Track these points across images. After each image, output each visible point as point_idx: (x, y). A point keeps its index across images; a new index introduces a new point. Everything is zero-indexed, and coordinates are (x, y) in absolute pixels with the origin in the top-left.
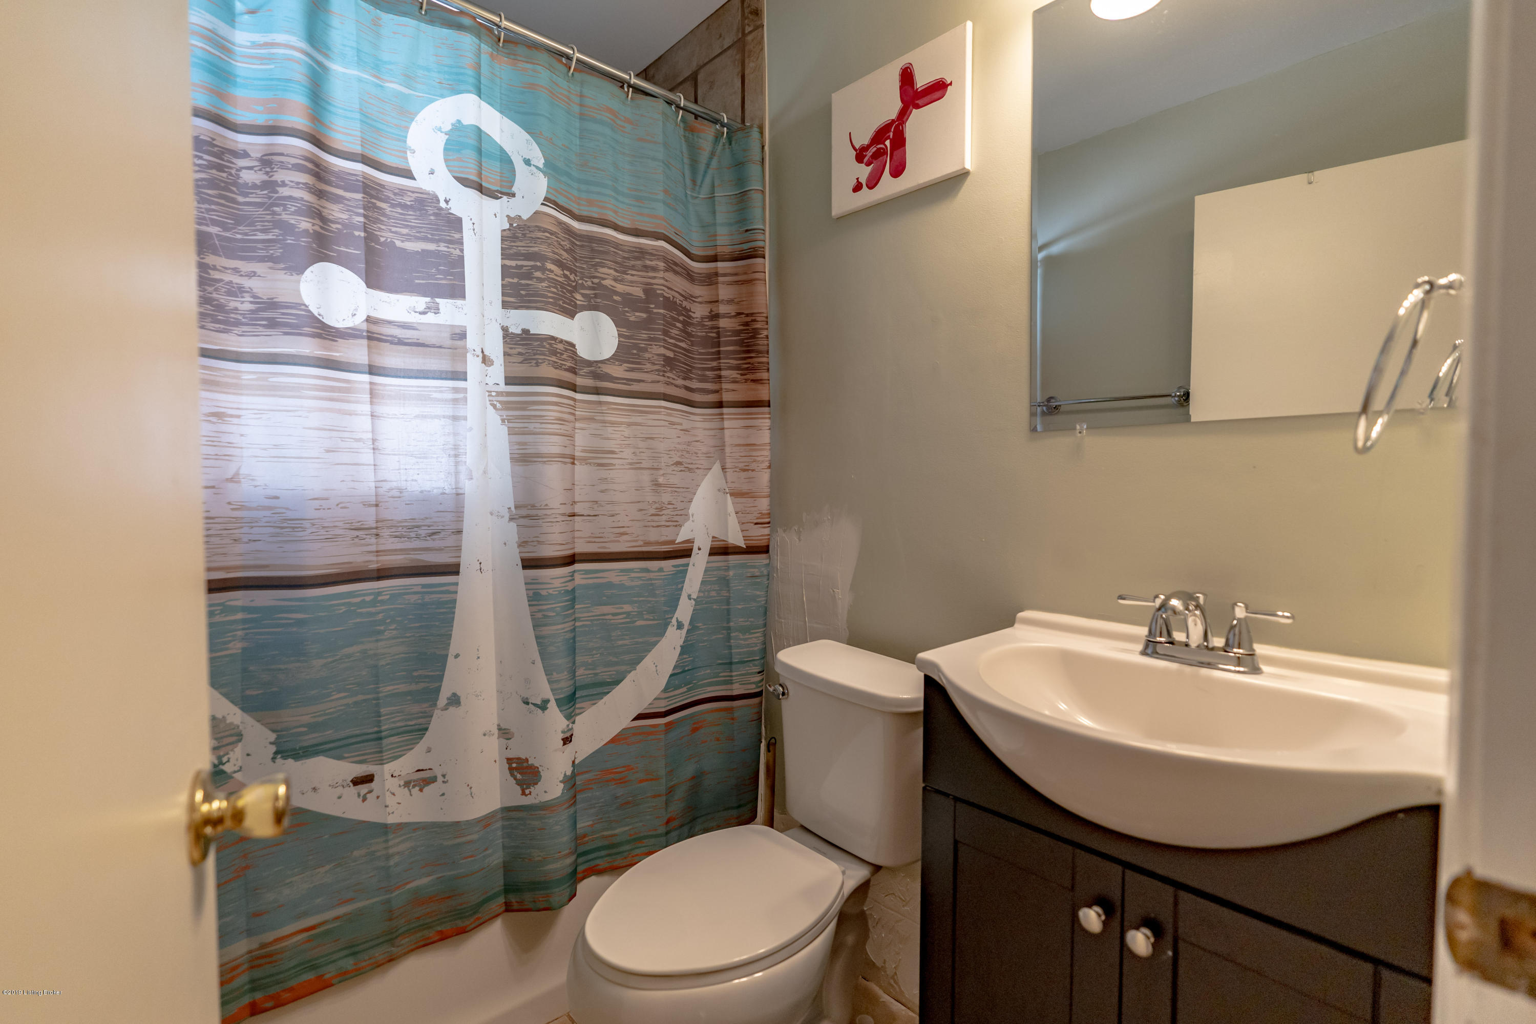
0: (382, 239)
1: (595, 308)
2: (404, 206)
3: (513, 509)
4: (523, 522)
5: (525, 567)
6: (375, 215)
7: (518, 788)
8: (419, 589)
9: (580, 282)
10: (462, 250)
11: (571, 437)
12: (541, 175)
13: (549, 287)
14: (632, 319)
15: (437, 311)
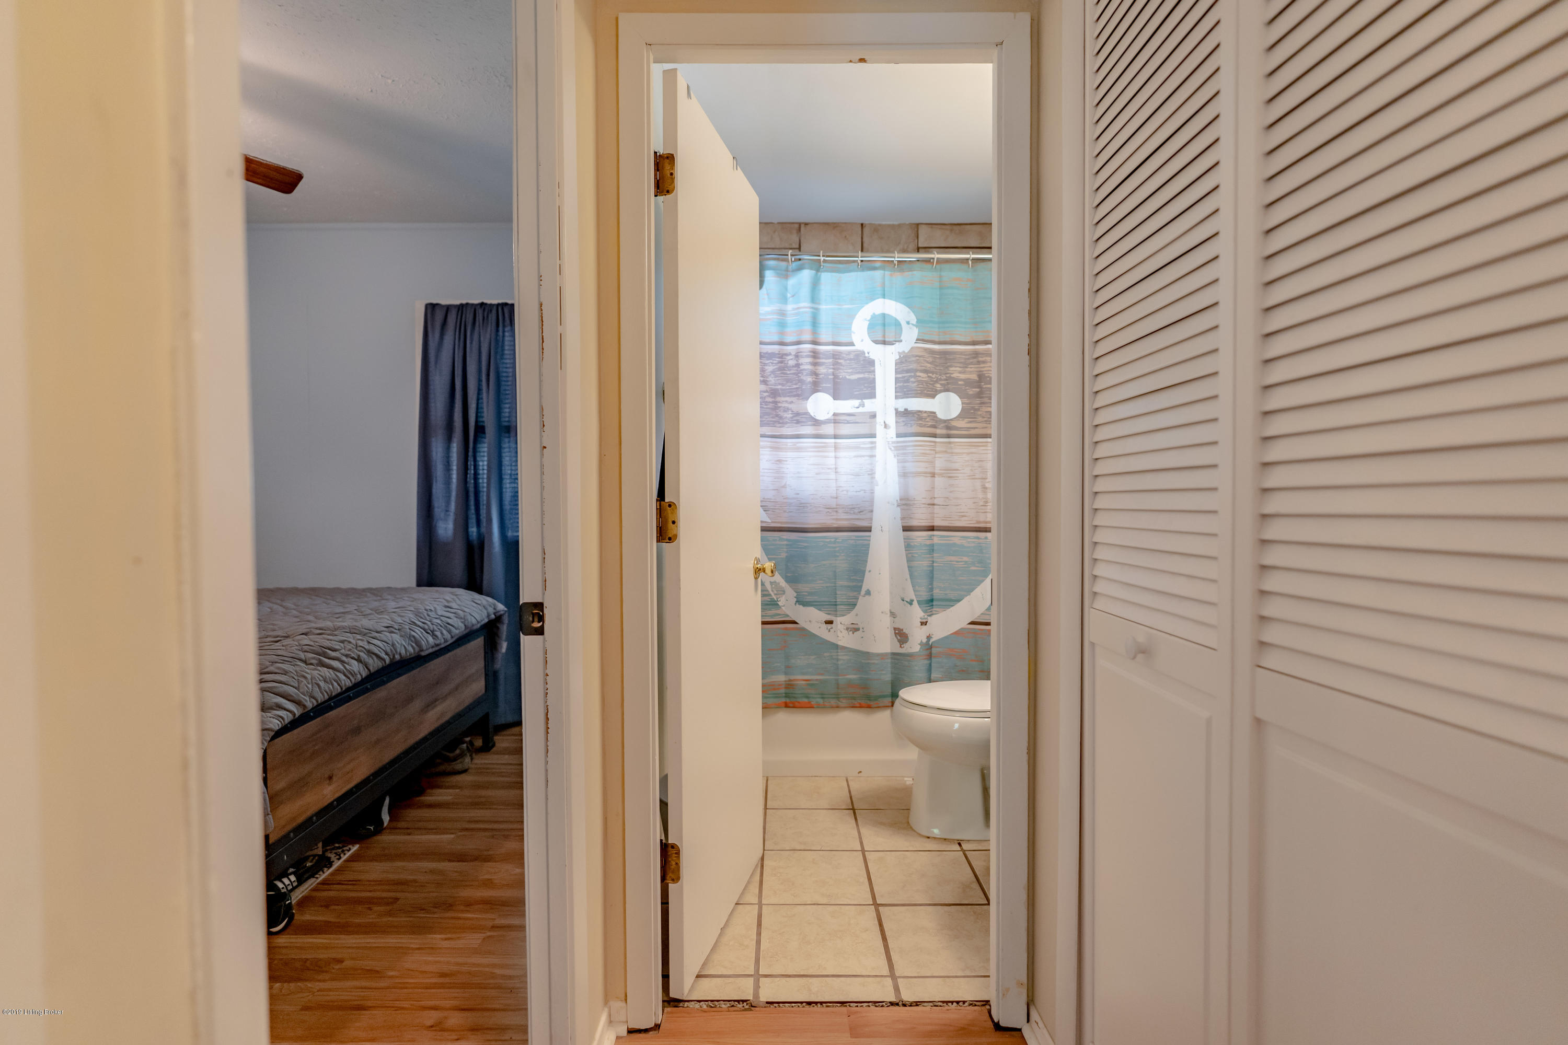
0: (841, 377)
1: (947, 390)
2: (850, 359)
3: (899, 501)
4: (905, 507)
5: (903, 531)
6: (838, 367)
7: (898, 643)
8: (854, 538)
9: (939, 377)
10: (875, 375)
11: (932, 462)
12: (915, 328)
13: (918, 385)
14: (971, 393)
15: (863, 405)
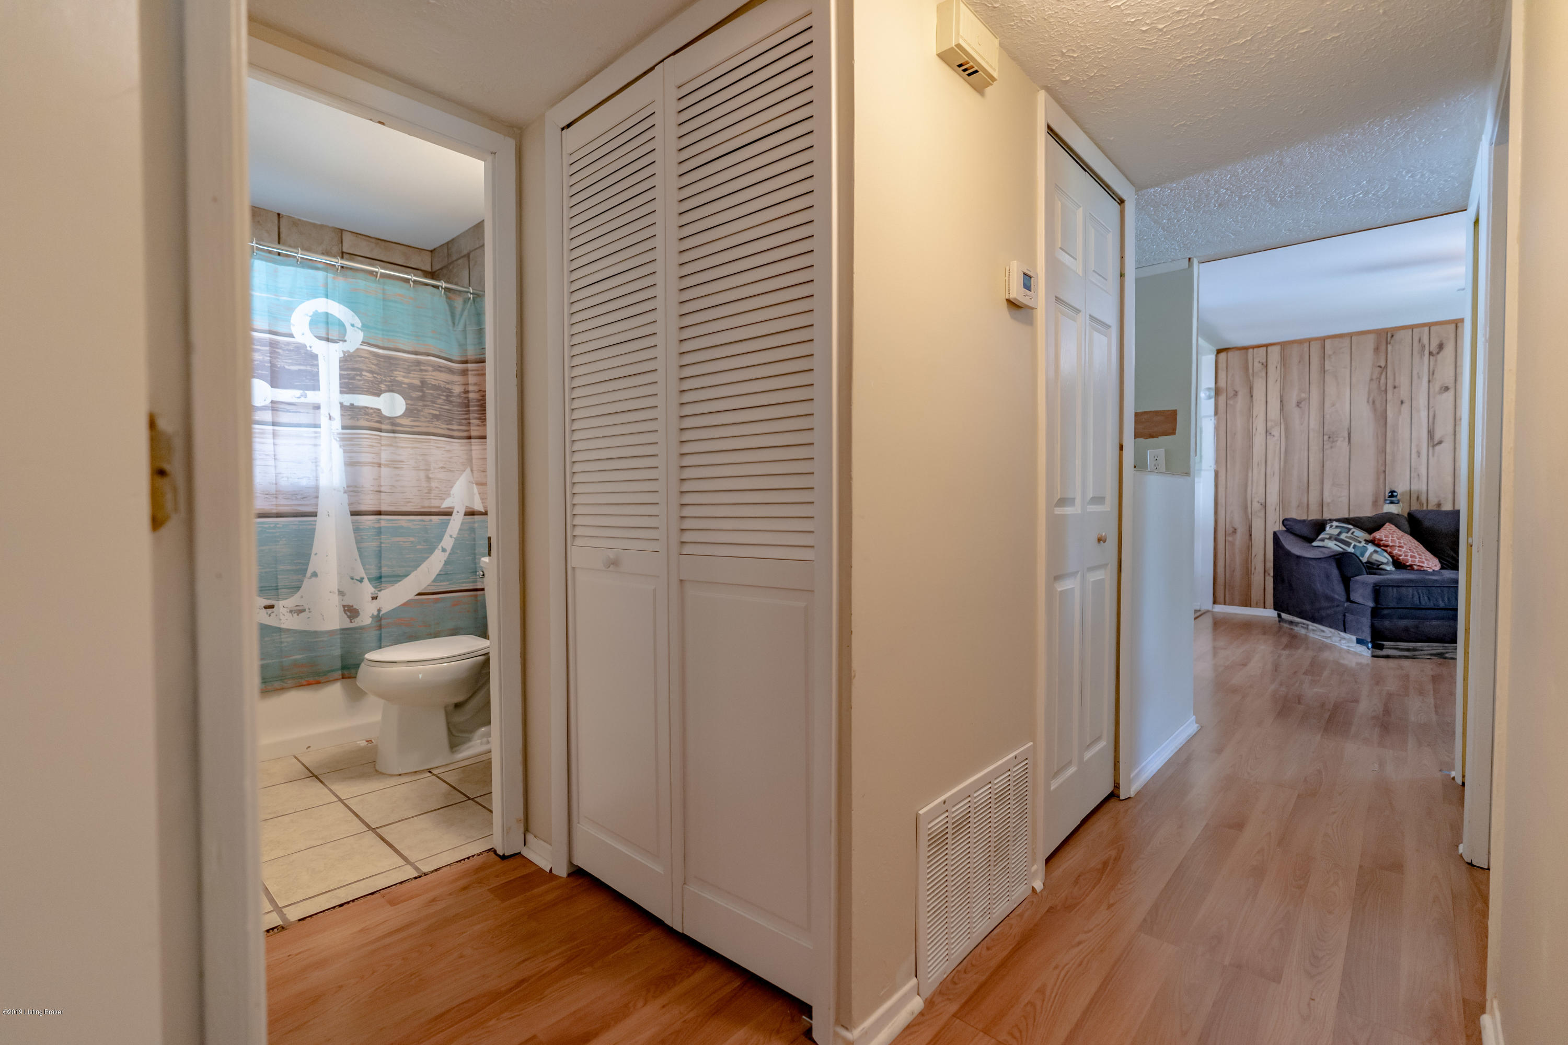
0: (279, 366)
1: (392, 391)
2: (290, 350)
3: (346, 488)
4: (351, 494)
5: (351, 515)
6: (275, 356)
7: (348, 620)
8: (297, 523)
9: (384, 379)
10: (318, 369)
11: (378, 454)
12: (360, 331)
13: (364, 383)
14: (414, 396)
15: (306, 396)
